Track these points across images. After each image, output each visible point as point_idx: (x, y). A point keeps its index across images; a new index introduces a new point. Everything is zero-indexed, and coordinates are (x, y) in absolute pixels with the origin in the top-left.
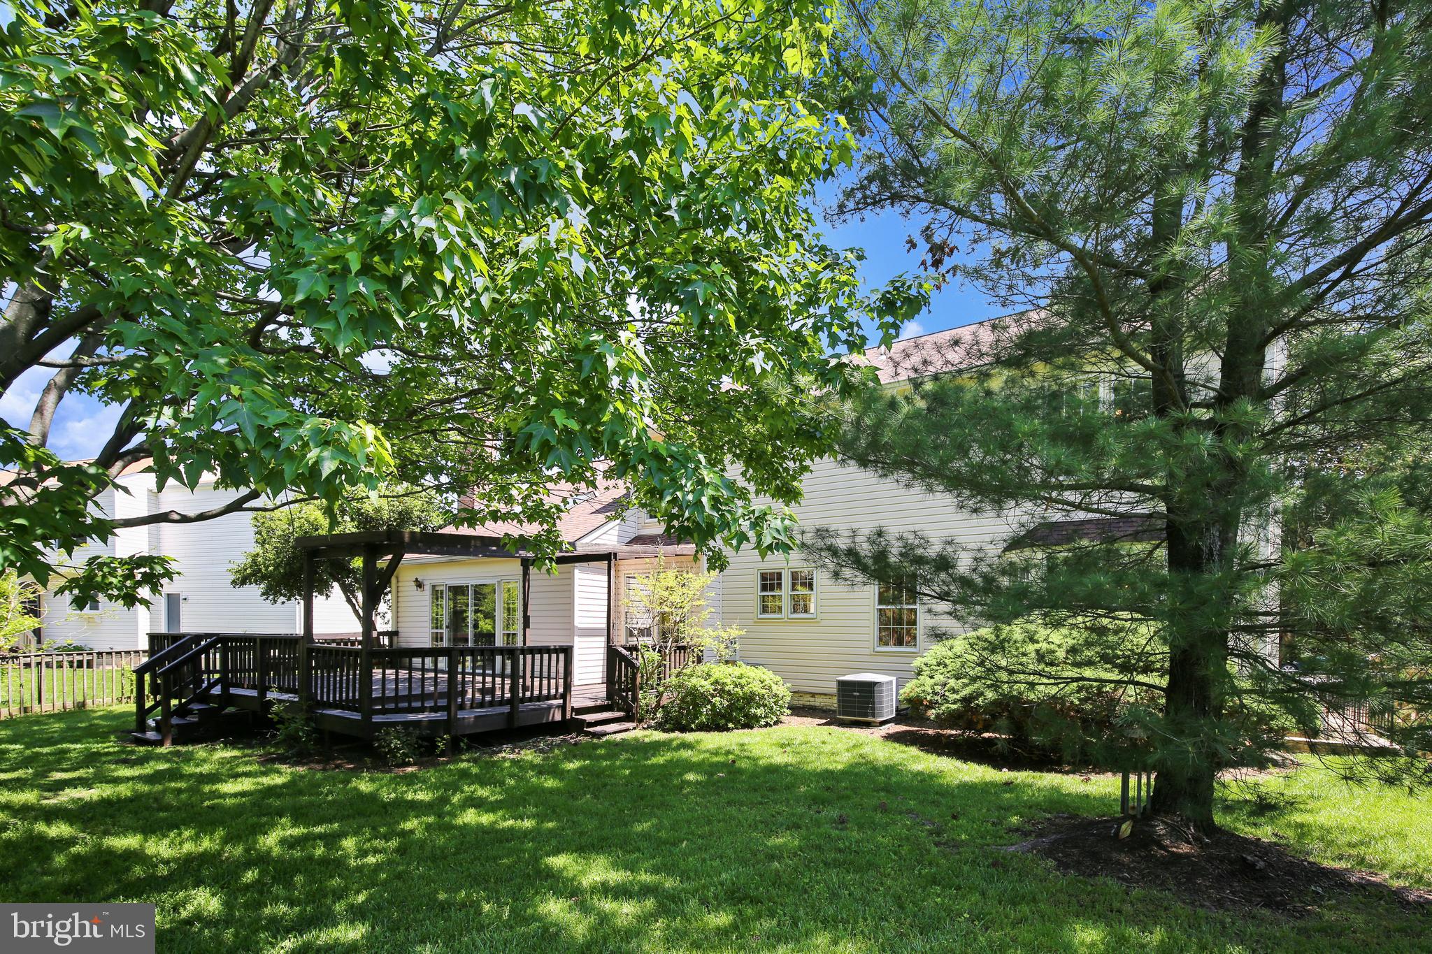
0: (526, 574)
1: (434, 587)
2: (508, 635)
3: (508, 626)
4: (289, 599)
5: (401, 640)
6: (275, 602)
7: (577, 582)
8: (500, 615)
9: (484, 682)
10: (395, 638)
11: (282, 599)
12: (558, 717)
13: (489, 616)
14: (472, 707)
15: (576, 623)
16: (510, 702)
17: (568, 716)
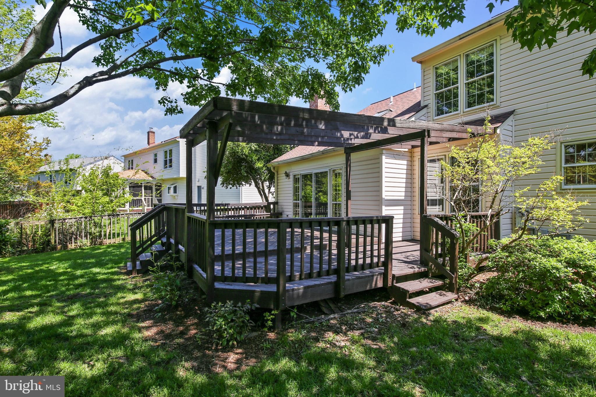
0: (348, 160)
1: (295, 176)
2: (336, 204)
3: (335, 199)
4: (233, 186)
5: (279, 207)
6: (227, 188)
7: (384, 165)
8: (330, 192)
9: (321, 238)
10: (276, 206)
11: (231, 186)
12: (380, 284)
13: (325, 193)
14: (301, 279)
15: (383, 196)
16: (337, 272)
17: (390, 284)
